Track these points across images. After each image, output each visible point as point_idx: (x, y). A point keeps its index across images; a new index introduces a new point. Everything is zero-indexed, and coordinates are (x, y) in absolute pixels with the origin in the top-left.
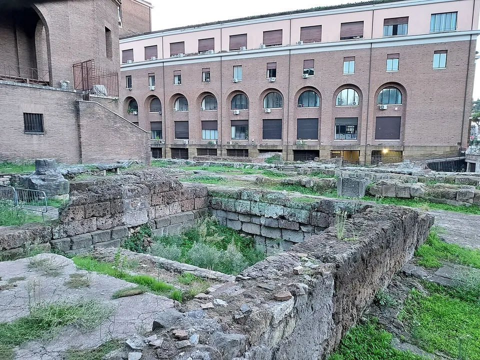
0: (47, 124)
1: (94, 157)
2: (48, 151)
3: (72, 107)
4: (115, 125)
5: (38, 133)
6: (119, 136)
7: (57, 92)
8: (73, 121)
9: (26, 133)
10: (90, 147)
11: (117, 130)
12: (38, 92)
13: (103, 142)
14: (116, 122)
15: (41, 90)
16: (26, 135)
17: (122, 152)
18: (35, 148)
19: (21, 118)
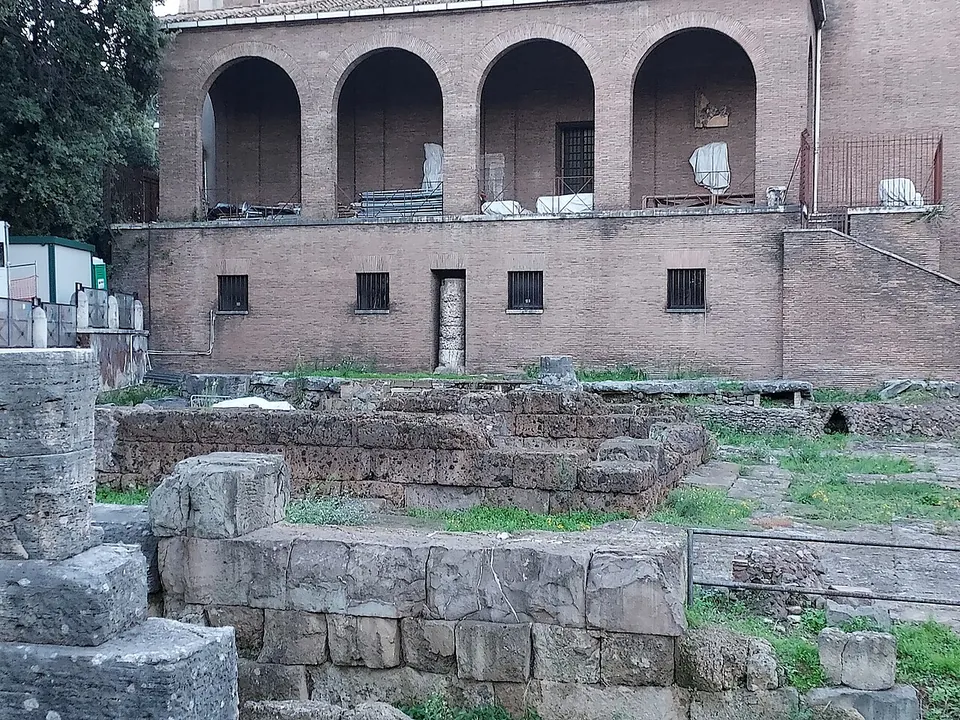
0: (711, 292)
1: (816, 367)
2: (710, 349)
3: (771, 248)
4: (884, 285)
5: (691, 310)
6: (894, 312)
7: (740, 218)
8: (774, 280)
9: (668, 310)
10: (806, 342)
11: (887, 298)
12: (699, 223)
13: (844, 329)
14: (887, 277)
15: (706, 218)
16: (669, 315)
17: (902, 357)
18: (684, 344)
19: (663, 281)
